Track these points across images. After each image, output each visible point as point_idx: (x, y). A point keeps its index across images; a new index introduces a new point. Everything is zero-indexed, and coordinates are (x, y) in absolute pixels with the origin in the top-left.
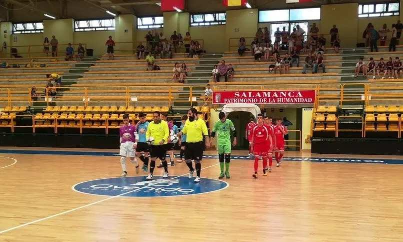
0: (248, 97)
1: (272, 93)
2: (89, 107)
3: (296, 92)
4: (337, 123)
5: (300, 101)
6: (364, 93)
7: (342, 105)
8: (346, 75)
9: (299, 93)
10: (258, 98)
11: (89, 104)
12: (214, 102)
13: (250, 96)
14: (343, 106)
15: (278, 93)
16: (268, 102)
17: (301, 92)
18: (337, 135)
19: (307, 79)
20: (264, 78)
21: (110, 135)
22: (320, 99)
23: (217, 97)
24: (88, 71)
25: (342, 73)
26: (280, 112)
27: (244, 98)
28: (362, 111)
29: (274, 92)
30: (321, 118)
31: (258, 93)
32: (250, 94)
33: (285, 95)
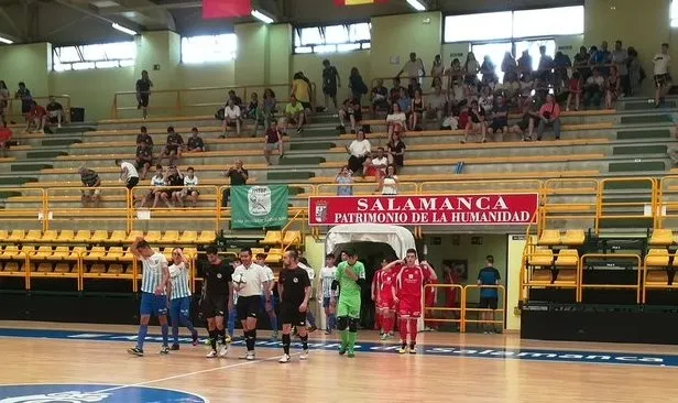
0: (386, 210)
1: (440, 200)
2: (51, 232)
3: (494, 199)
4: (580, 269)
5: (502, 218)
6: (649, 200)
7: (599, 227)
8: (624, 159)
9: (501, 200)
10: (409, 213)
11: (52, 225)
12: (313, 220)
13: (391, 207)
14: (601, 230)
15: (454, 200)
16: (431, 221)
17: (505, 198)
18: (579, 298)
19: (531, 170)
20: (436, 168)
21: (88, 293)
22: (548, 214)
23: (319, 209)
24: (66, 154)
25: (614, 154)
26: (473, 243)
27: (377, 211)
28: (644, 241)
29: (444, 198)
30: (545, 258)
31: (409, 202)
32: (391, 202)
33: (469, 206)
